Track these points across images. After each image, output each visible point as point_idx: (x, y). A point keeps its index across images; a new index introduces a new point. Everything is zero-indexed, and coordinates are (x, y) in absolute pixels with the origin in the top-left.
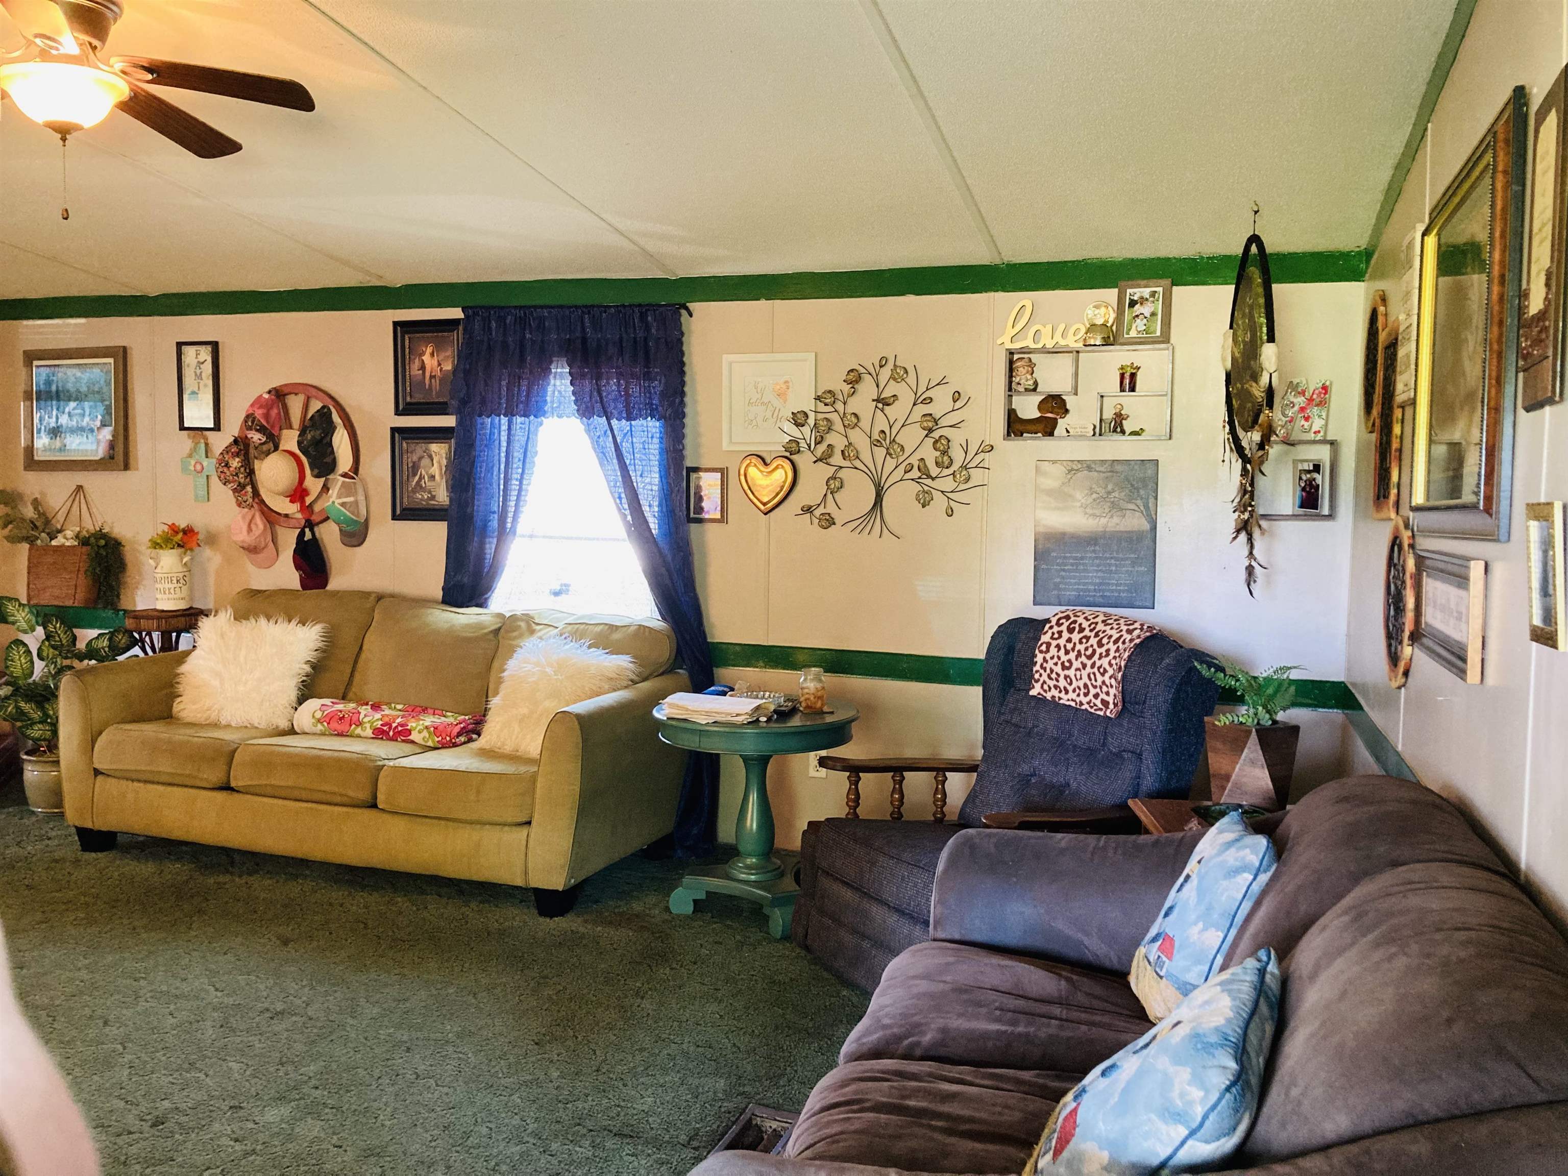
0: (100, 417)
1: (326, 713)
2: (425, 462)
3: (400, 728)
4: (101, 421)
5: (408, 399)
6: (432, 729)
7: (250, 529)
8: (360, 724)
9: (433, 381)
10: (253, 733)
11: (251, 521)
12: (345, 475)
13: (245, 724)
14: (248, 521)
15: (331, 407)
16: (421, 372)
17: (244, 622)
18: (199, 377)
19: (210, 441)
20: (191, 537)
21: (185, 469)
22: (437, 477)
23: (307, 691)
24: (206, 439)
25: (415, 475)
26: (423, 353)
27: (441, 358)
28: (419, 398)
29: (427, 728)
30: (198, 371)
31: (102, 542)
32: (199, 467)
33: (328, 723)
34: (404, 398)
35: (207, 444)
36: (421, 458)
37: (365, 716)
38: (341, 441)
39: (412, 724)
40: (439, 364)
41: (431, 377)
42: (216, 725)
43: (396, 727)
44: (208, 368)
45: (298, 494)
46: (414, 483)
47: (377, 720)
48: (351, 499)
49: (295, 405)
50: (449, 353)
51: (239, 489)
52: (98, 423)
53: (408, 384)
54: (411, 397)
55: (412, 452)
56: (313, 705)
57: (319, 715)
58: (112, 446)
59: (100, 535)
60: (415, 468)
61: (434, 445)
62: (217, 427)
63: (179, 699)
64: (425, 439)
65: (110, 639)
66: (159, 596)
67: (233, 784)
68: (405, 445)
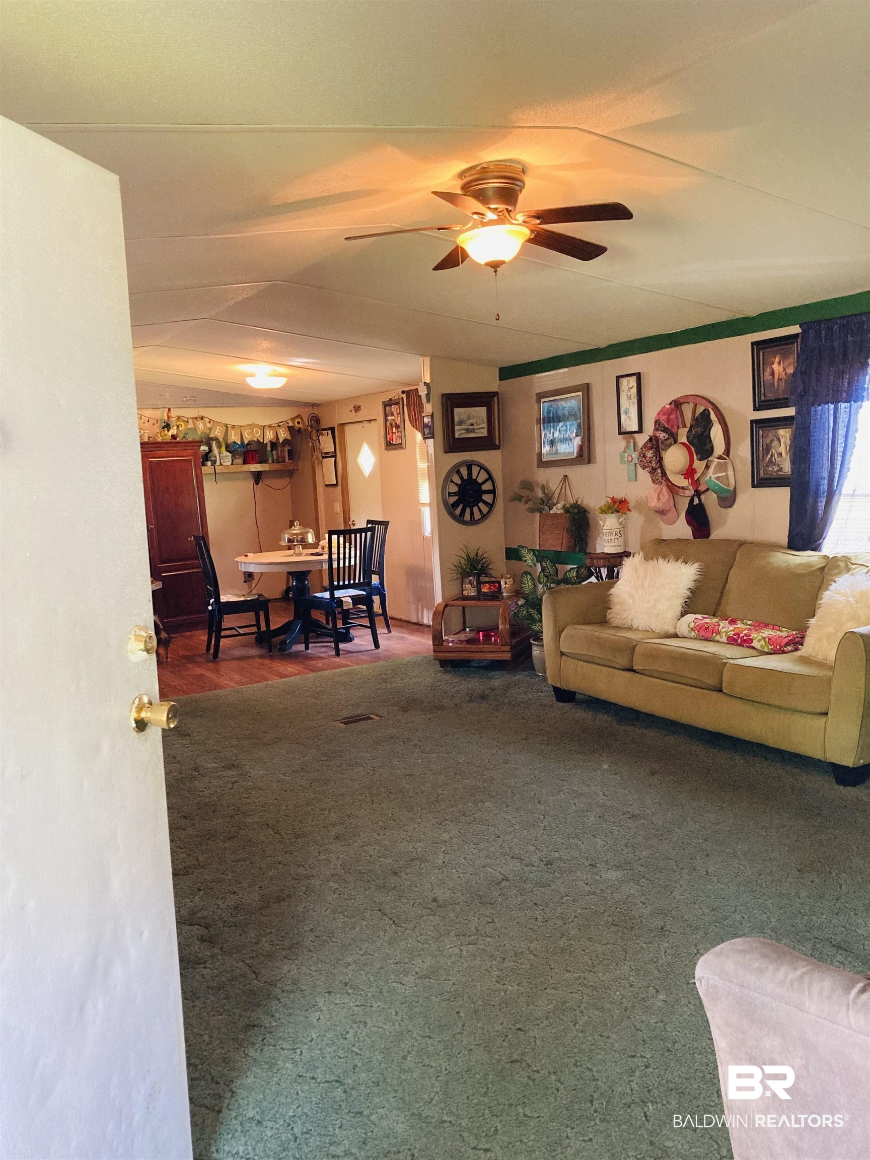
0: (575, 431)
1: (697, 624)
2: (775, 443)
3: (745, 638)
4: (576, 433)
5: (763, 398)
6: (767, 639)
7: (659, 499)
8: (719, 633)
9: (780, 382)
10: (649, 635)
11: (659, 493)
12: (720, 458)
13: (648, 629)
14: (658, 493)
15: (710, 410)
16: (771, 377)
17: (650, 561)
18: (629, 398)
19: (637, 440)
20: (624, 505)
21: (622, 461)
22: (784, 454)
23: (688, 608)
24: (634, 439)
25: (767, 454)
26: (773, 363)
27: (786, 364)
28: (770, 396)
29: (764, 638)
30: (629, 394)
31: (576, 511)
32: (630, 458)
33: (698, 631)
34: (760, 397)
35: (635, 443)
36: (772, 441)
37: (723, 627)
38: (716, 433)
39: (754, 635)
40: (784, 370)
41: (779, 380)
42: (630, 629)
43: (743, 637)
44: (634, 390)
45: (689, 473)
46: (767, 460)
47: (731, 631)
48: (724, 474)
49: (688, 411)
50: (791, 360)
51: (653, 471)
52: (574, 435)
53: (762, 386)
54: (764, 397)
55: (765, 437)
56: (690, 617)
57: (692, 625)
58: (581, 448)
59: (576, 506)
60: (768, 449)
61: (780, 430)
62: (640, 431)
63: (610, 611)
64: (775, 426)
65: (577, 572)
66: (605, 544)
67: (635, 668)
68: (761, 432)
